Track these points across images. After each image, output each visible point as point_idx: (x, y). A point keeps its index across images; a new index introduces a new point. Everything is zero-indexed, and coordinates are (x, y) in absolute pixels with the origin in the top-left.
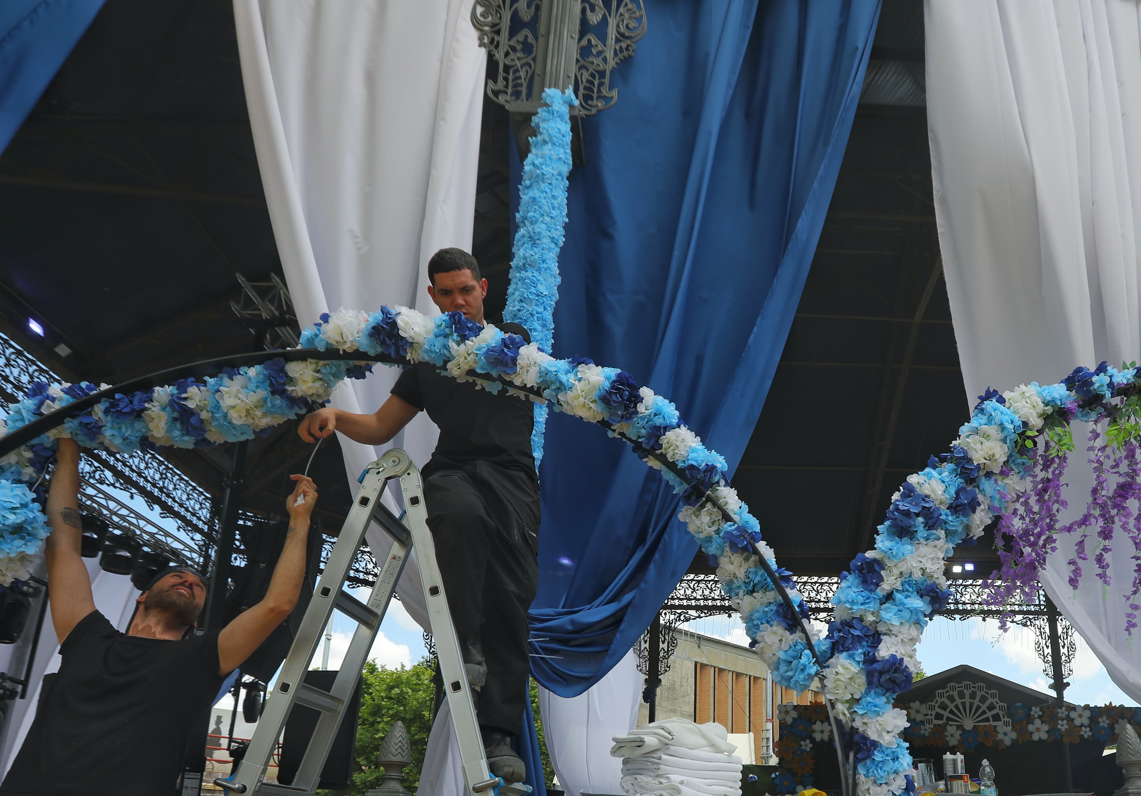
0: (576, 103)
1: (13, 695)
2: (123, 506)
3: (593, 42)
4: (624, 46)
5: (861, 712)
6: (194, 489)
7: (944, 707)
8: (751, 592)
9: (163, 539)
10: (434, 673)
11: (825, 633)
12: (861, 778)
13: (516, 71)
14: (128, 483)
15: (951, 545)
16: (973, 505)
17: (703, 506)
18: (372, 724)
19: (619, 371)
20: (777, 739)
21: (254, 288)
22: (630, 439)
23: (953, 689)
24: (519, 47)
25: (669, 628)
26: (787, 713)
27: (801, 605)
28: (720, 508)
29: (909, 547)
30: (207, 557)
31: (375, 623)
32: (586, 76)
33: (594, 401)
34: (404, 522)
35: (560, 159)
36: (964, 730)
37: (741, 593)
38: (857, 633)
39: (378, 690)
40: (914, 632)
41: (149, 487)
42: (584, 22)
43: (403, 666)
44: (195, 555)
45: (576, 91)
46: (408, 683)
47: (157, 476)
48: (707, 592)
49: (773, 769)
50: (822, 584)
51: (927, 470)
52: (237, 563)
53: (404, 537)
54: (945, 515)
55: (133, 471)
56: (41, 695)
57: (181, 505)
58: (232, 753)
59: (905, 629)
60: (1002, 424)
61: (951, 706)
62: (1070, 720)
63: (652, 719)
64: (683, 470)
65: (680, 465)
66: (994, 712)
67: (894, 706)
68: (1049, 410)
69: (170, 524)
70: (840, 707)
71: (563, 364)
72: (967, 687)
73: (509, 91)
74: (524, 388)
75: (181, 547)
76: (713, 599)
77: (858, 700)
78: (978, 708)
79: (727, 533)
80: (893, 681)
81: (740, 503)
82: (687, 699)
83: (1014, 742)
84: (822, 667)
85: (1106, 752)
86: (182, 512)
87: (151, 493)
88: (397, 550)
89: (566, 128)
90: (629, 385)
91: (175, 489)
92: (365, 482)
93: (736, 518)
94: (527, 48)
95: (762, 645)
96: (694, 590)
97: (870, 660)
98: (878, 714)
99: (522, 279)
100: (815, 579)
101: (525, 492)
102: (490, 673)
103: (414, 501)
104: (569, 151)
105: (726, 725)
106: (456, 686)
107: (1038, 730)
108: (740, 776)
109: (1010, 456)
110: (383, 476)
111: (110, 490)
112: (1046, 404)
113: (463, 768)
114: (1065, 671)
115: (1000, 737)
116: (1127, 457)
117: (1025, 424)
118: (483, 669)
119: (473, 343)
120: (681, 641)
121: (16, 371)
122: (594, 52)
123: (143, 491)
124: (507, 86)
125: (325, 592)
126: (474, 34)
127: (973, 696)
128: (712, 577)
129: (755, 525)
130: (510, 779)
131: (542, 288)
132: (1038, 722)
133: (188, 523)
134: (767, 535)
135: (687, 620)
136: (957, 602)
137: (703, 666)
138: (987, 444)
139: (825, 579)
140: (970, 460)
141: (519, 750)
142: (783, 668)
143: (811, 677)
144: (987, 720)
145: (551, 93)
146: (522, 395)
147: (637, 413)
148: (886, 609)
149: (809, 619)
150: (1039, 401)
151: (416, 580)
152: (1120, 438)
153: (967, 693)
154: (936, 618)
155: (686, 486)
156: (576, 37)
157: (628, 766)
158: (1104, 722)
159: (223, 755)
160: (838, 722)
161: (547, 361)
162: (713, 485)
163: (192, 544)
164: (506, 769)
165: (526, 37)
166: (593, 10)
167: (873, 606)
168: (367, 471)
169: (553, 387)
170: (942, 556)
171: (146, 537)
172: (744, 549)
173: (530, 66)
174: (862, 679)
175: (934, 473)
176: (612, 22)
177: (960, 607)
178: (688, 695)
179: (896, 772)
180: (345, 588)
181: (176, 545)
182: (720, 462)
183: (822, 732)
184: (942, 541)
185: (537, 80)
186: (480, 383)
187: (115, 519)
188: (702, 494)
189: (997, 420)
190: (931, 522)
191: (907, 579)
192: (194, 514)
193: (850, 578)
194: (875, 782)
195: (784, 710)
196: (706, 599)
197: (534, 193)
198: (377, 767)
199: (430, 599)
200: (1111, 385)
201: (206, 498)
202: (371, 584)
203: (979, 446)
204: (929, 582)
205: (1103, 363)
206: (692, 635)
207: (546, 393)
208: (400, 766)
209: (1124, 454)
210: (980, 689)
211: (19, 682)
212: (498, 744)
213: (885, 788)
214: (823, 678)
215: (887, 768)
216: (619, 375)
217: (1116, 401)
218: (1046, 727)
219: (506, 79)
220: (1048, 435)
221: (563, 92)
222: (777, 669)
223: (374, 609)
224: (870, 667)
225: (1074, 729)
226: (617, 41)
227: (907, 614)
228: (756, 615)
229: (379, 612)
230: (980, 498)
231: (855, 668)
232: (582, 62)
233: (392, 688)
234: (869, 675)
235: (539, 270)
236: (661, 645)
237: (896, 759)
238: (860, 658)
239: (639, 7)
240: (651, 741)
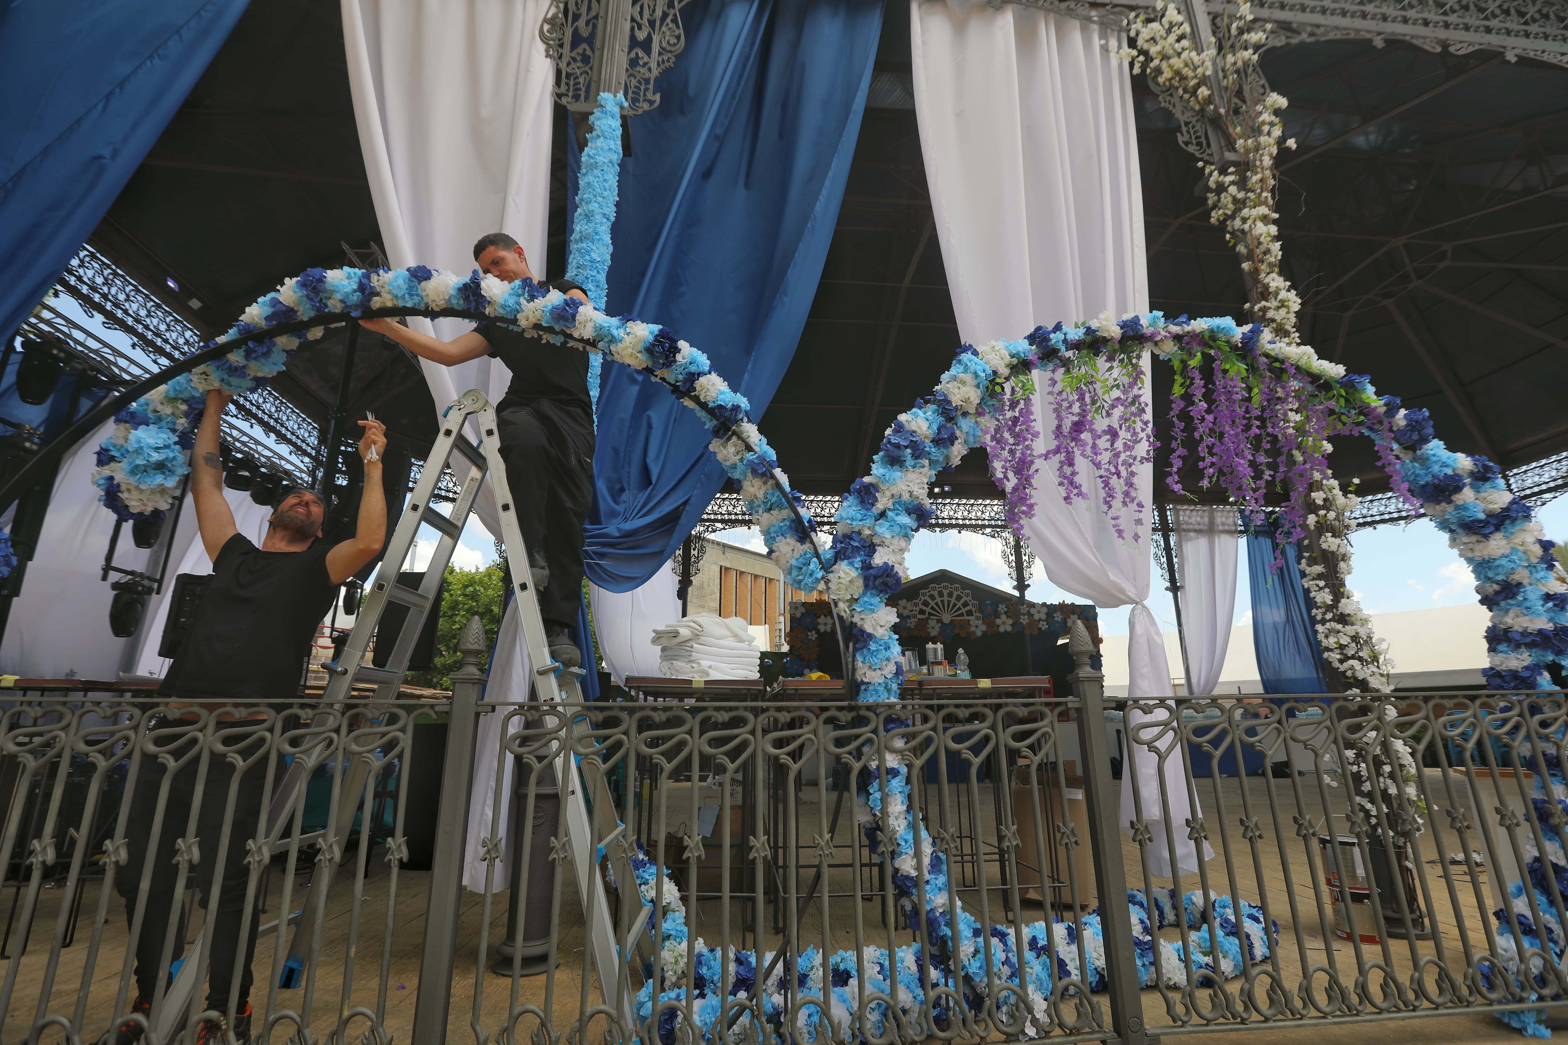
0: (626, 104)
1: (150, 591)
2: (244, 434)
3: (640, 55)
4: (665, 58)
5: (859, 610)
6: (304, 420)
7: (926, 604)
8: (769, 510)
9: (278, 461)
10: (502, 574)
11: (829, 544)
12: (859, 663)
13: (577, 78)
14: (248, 415)
15: (934, 472)
16: (952, 439)
17: (729, 439)
18: (451, 617)
19: (661, 327)
20: (788, 630)
21: (356, 253)
22: (669, 383)
23: (934, 589)
24: (578, 58)
25: (699, 538)
26: (796, 608)
27: (810, 521)
28: (743, 440)
29: (899, 474)
30: (314, 478)
31: (456, 533)
32: (634, 82)
33: (640, 352)
34: (481, 450)
35: (610, 149)
36: (943, 623)
37: (761, 510)
38: (856, 544)
39: (457, 589)
40: (903, 544)
41: (266, 418)
42: (633, 37)
43: (477, 568)
44: (304, 475)
45: (626, 95)
46: (481, 583)
47: (273, 409)
48: (730, 508)
49: (784, 655)
50: (826, 502)
51: (914, 410)
52: (339, 482)
53: (480, 462)
54: (929, 447)
55: (253, 404)
56: (174, 592)
57: (293, 434)
58: (334, 641)
59: (895, 541)
60: (975, 373)
61: (932, 603)
62: (1031, 615)
63: (684, 614)
64: (713, 409)
65: (711, 405)
66: (968, 608)
67: (887, 605)
68: (1015, 361)
69: (284, 450)
70: (841, 605)
71: (615, 321)
72: (946, 588)
73: (570, 94)
74: (581, 340)
75: (293, 468)
76: (736, 514)
77: (857, 600)
78: (955, 605)
79: (749, 461)
80: (885, 584)
81: (760, 436)
82: (714, 596)
83: (984, 634)
84: (827, 572)
85: (1060, 642)
86: (294, 439)
87: (268, 423)
88: (475, 473)
89: (616, 123)
90: (670, 339)
91: (288, 420)
92: (449, 417)
93: (756, 449)
94: (586, 59)
95: (777, 554)
96: (720, 506)
97: (866, 567)
98: (873, 611)
99: (579, 250)
100: (820, 498)
101: (581, 424)
102: (552, 575)
103: (490, 433)
104: (619, 142)
105: (745, 619)
106: (524, 587)
107: (1004, 623)
108: (758, 661)
109: (982, 399)
110: (464, 412)
111: (233, 421)
112: (1012, 356)
113: (529, 655)
114: (1026, 575)
115: (973, 629)
116: (1078, 400)
117: (995, 373)
118: (546, 572)
119: (540, 302)
120: (709, 548)
121: (155, 321)
122: (641, 62)
123: (261, 422)
124: (568, 90)
125: (415, 508)
126: (541, 47)
127: (950, 595)
128: (735, 496)
129: (772, 454)
130: (568, 664)
131: (595, 256)
132: (1004, 617)
133: (298, 448)
134: (782, 463)
135: (714, 531)
136: (937, 518)
137: (727, 569)
138: (964, 389)
139: (829, 498)
140: (949, 402)
141: (575, 639)
142: (795, 573)
143: (818, 581)
144: (962, 615)
145: (606, 97)
146: (580, 346)
147: (675, 361)
148: (880, 525)
149: (815, 531)
150: (1007, 354)
151: (490, 498)
152: (1074, 385)
153: (946, 592)
154: (921, 530)
155: (715, 422)
156: (626, 50)
157: (666, 653)
158: (1058, 617)
159: (327, 642)
160: (841, 618)
161: (601, 318)
162: (737, 422)
163: (301, 465)
164: (565, 656)
165: (585, 50)
166: (640, 28)
167: (869, 522)
168: (450, 408)
169: (606, 340)
170: (926, 481)
171: (263, 460)
172: (763, 475)
173: (587, 73)
174: (860, 583)
175: (920, 412)
176: (656, 39)
177: (940, 521)
178: (714, 593)
179: (888, 659)
180: (431, 505)
181: (288, 467)
182: (743, 402)
183: (825, 624)
184: (926, 469)
185: (593, 85)
186: (546, 337)
187: (238, 444)
188: (729, 429)
189: (972, 369)
190: (917, 453)
191: (897, 500)
192: (303, 441)
193: (851, 499)
194: (870, 667)
195: (794, 606)
196: (730, 514)
197: (590, 178)
198: (455, 652)
199: (502, 515)
200: (1065, 341)
201: (314, 428)
202: (453, 500)
203: (956, 390)
204: (916, 502)
205: (1059, 323)
206: (718, 544)
207: (601, 344)
208: (477, 653)
209: (1076, 397)
210: (957, 589)
211: (155, 581)
212: (558, 635)
213: (879, 672)
214: (827, 582)
215: (880, 656)
216: (661, 331)
217: (1069, 354)
218: (1010, 621)
219: (567, 84)
220: (1013, 381)
221: (615, 96)
222: (790, 573)
223: (455, 522)
224: (867, 573)
225: (1034, 622)
226: (660, 54)
227: (897, 529)
228: (773, 529)
229: (460, 525)
230: (958, 433)
231: (854, 573)
232: (631, 71)
233: (466, 587)
234: (866, 579)
235: (593, 241)
236: (693, 552)
237: (887, 648)
238: (858, 565)
239: (678, 27)
240: (685, 632)
